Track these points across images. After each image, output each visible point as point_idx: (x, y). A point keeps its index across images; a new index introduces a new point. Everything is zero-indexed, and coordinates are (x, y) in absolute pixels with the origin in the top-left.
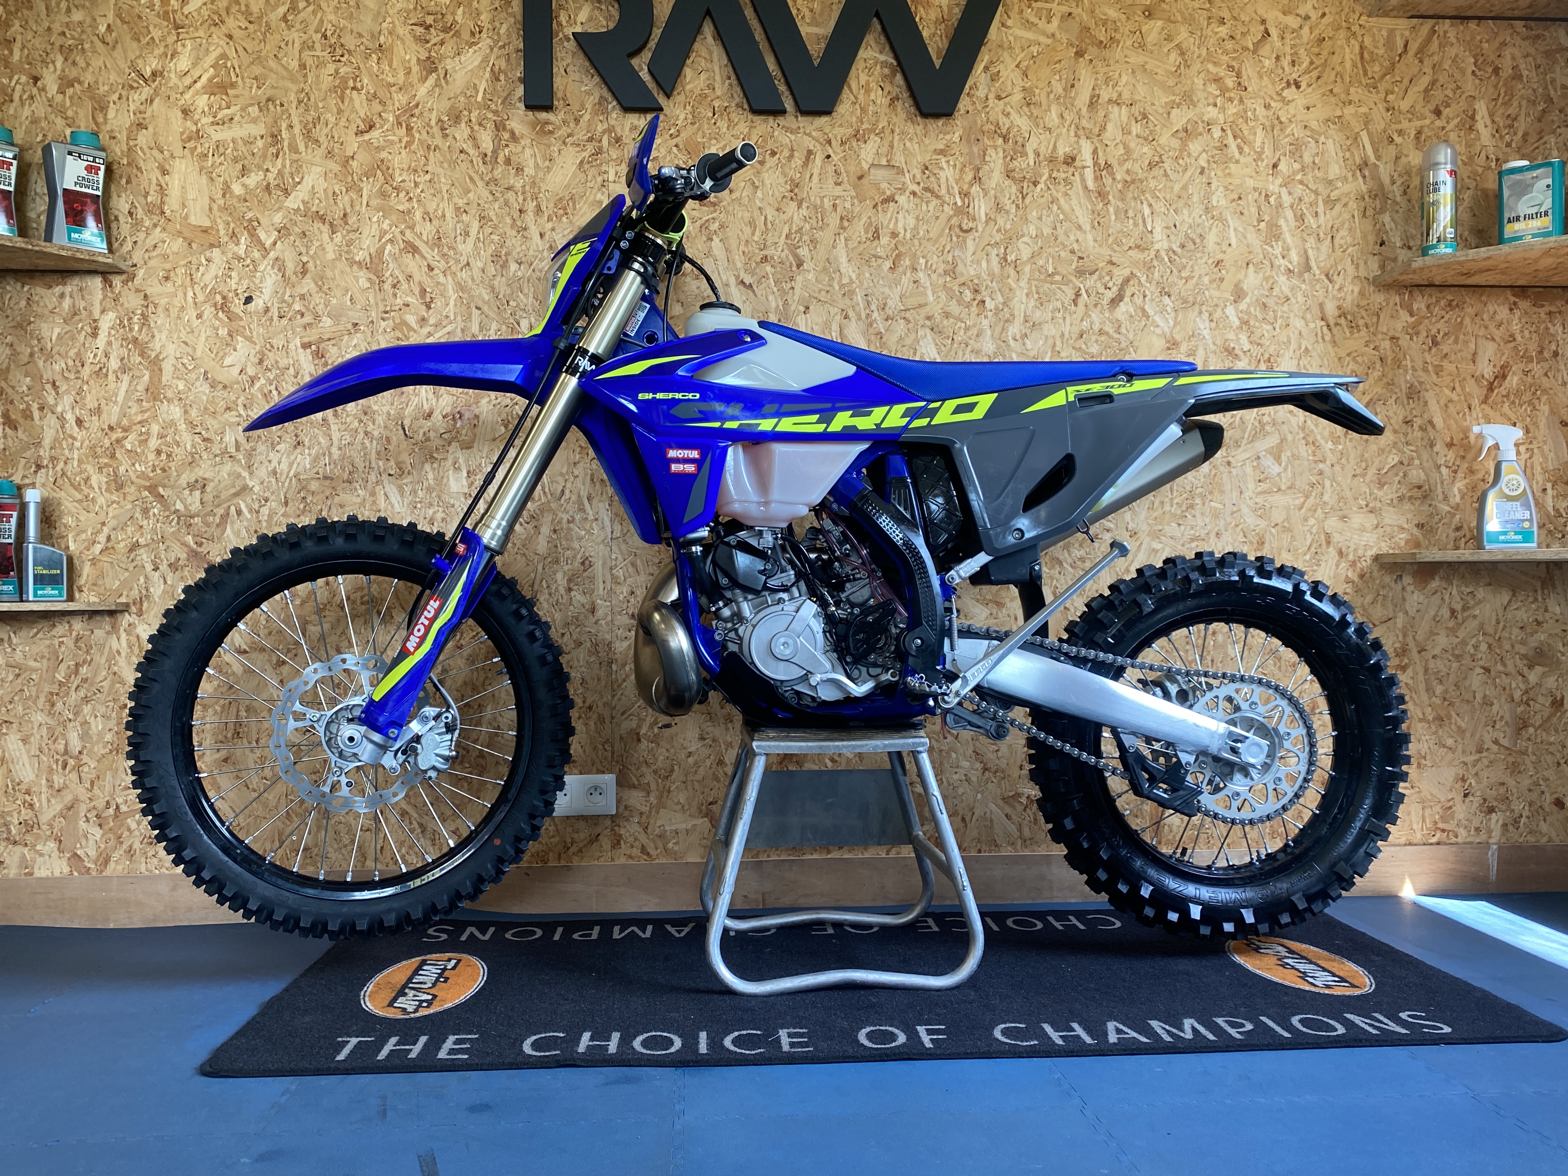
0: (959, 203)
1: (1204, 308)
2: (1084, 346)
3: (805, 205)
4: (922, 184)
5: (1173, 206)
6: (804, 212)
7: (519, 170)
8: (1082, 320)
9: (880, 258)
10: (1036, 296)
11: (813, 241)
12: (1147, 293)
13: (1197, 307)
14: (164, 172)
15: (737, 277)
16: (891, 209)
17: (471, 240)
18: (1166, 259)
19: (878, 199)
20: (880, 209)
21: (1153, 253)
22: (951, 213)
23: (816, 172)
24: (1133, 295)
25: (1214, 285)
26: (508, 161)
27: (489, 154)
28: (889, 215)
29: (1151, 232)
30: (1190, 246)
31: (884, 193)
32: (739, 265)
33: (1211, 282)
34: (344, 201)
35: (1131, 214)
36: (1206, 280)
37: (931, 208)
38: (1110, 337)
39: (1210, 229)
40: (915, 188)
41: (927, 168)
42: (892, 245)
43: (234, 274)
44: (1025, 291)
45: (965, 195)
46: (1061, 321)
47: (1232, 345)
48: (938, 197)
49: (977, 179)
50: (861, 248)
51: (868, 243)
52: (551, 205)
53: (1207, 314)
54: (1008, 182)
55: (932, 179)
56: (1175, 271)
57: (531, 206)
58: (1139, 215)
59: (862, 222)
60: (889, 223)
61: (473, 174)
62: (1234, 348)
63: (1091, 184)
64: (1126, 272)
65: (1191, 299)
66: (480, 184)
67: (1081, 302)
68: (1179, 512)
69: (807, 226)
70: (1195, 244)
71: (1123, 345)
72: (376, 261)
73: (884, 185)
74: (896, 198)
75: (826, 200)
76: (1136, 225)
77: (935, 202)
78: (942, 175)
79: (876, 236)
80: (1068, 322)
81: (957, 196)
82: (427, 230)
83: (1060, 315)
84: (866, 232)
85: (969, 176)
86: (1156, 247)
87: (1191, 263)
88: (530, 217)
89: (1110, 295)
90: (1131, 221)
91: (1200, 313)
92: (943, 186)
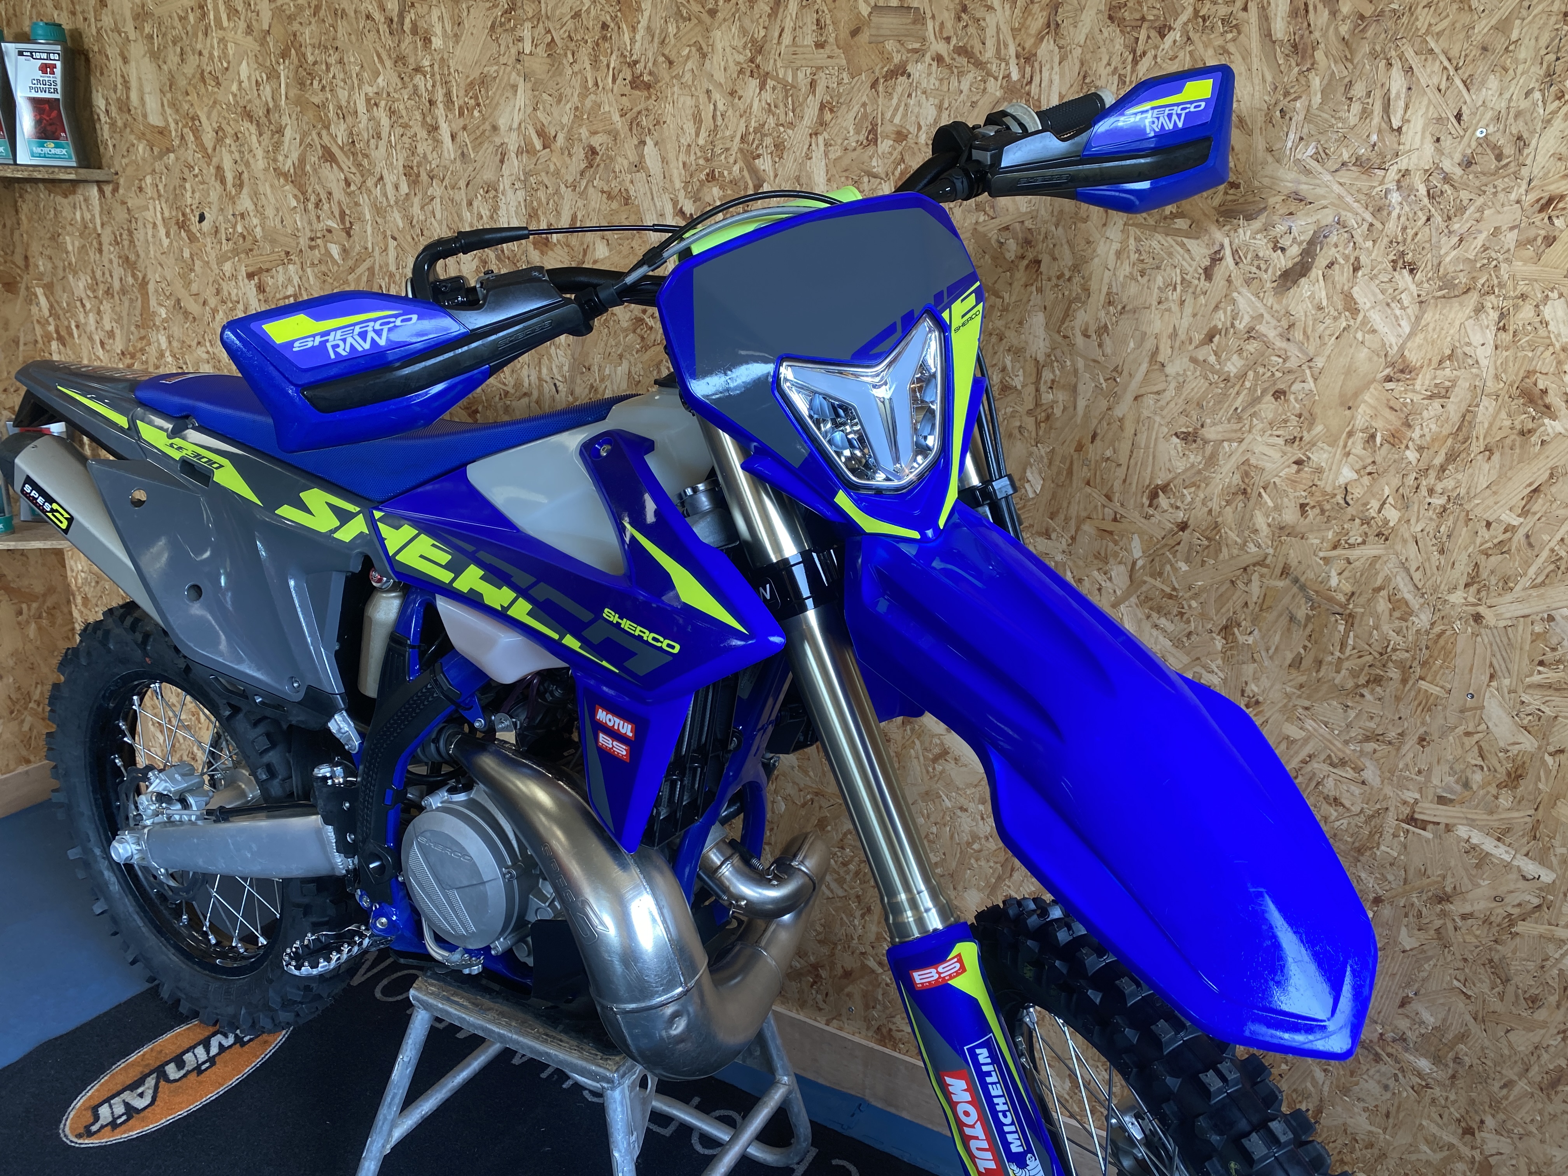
0: (1015, 76)
1: (1490, 301)
2: (1212, 359)
3: (770, 83)
4: (954, 41)
5: (1465, 73)
6: (768, 96)
7: (427, 41)
8: (1217, 308)
9: (875, 176)
10: (1134, 257)
11: (779, 148)
12: (1363, 260)
13: (1473, 297)
14: (125, 61)
15: (675, 203)
16: (899, 89)
17: (383, 144)
18: (1422, 190)
19: (880, 70)
20: (881, 89)
21: (1393, 174)
22: (999, 94)
23: (789, 24)
24: (1330, 265)
25: (1530, 251)
26: (415, 31)
27: (396, 19)
28: (895, 101)
29: (1399, 129)
30: (1489, 162)
31: (889, 59)
32: (678, 185)
33: (1520, 244)
34: (267, 91)
35: (1359, 90)
36: (1510, 239)
37: (965, 86)
38: (1267, 345)
39: (1548, 122)
40: (941, 48)
41: (964, 9)
42: (896, 154)
43: (188, 186)
44: (1116, 246)
45: (1027, 58)
46: (1175, 308)
47: (1541, 385)
48: (979, 65)
49: (1052, 27)
50: (846, 161)
51: (859, 149)
52: (462, 93)
53: (1494, 315)
54: (1111, 31)
55: (972, 30)
56: (1438, 219)
57: (440, 96)
58: (1378, 94)
59: (852, 114)
60: (894, 115)
61: (381, 50)
62: (1545, 392)
63: (1280, 28)
64: (1327, 217)
65: (1463, 279)
66: (389, 63)
67: (1220, 273)
68: (1350, 684)
69: (771, 121)
70: (1499, 157)
71: (1292, 364)
72: (299, 172)
73: (890, 45)
74: (910, 68)
75: (800, 75)
76: (1365, 114)
77: (972, 75)
78: (991, 21)
79: (872, 139)
80: (1188, 310)
81: (1013, 61)
82: (340, 131)
83: (1176, 296)
84: (858, 132)
85: (1037, 22)
86: (1403, 163)
87: (1480, 201)
88: (440, 110)
89: (1282, 262)
90: (1356, 108)
91: (1480, 309)
92: (990, 43)
